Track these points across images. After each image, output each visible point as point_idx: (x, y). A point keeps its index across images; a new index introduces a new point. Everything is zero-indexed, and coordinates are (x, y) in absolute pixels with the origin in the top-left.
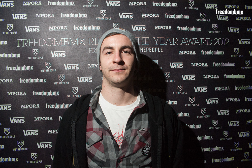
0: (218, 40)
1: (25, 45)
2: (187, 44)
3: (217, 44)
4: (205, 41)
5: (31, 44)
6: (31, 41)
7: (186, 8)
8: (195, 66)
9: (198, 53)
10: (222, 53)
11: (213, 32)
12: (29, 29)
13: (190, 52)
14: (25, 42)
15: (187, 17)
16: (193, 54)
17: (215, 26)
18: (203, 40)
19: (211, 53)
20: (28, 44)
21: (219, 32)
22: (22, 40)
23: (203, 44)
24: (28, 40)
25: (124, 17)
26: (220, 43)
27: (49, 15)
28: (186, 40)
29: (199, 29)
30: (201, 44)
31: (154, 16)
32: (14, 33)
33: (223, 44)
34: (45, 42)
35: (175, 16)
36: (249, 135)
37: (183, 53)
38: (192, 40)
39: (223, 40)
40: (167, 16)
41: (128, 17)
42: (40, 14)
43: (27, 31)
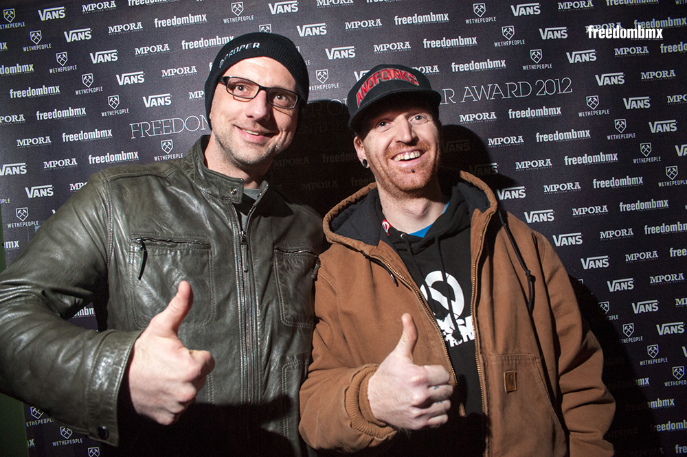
0: (545, 84)
1: (145, 133)
2: (477, 98)
3: (542, 92)
4: (516, 89)
5: (157, 131)
6: (157, 124)
7: (467, 22)
8: (496, 144)
9: (503, 115)
10: (555, 111)
11: (533, 67)
12: (150, 102)
13: (485, 116)
14: (145, 127)
15: (471, 41)
16: (491, 118)
17: (536, 54)
18: (512, 87)
19: (529, 113)
20: (151, 132)
21: (545, 66)
22: (140, 125)
23: (511, 94)
24: (151, 124)
25: (337, 55)
26: (551, 89)
27: (186, 70)
28: (472, 89)
29: (501, 64)
30: (506, 95)
31: (399, 48)
32: (122, 111)
33: (557, 91)
34: (185, 124)
35: (445, 43)
36: (632, 286)
37: (469, 119)
38: (486, 88)
39: (556, 82)
40: (426, 43)
41: (345, 54)
42: (169, 70)
43: (147, 105)
